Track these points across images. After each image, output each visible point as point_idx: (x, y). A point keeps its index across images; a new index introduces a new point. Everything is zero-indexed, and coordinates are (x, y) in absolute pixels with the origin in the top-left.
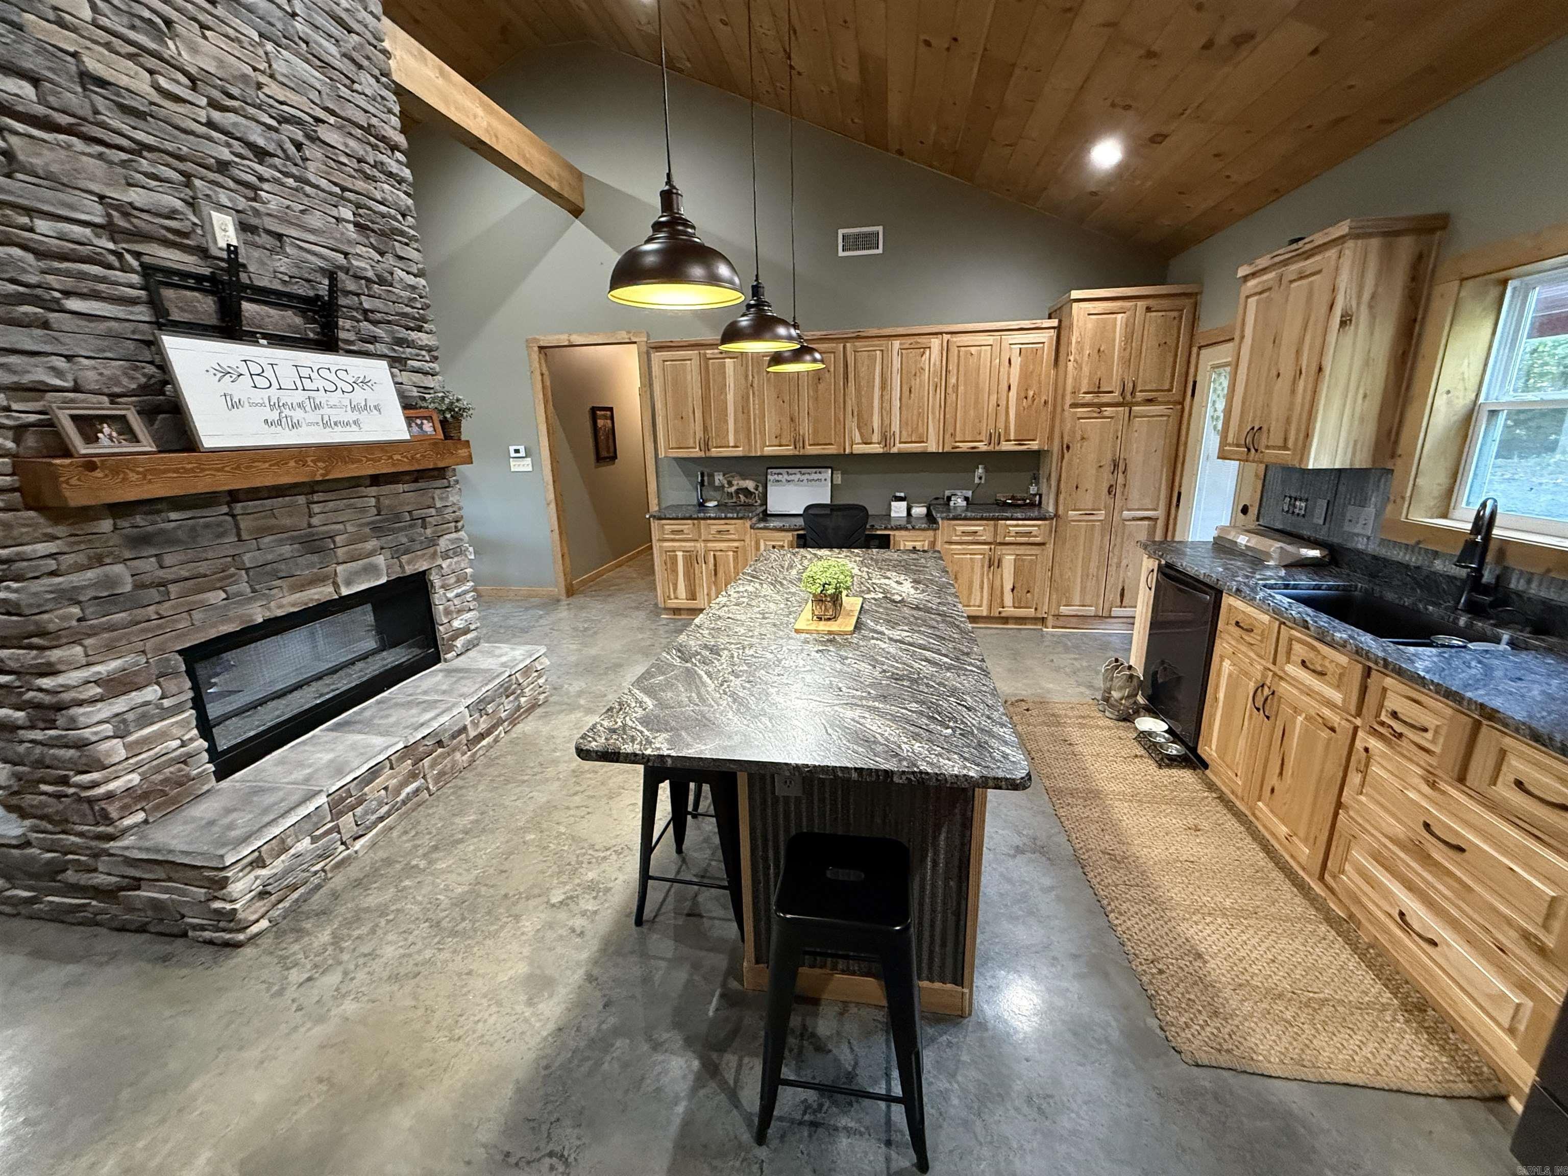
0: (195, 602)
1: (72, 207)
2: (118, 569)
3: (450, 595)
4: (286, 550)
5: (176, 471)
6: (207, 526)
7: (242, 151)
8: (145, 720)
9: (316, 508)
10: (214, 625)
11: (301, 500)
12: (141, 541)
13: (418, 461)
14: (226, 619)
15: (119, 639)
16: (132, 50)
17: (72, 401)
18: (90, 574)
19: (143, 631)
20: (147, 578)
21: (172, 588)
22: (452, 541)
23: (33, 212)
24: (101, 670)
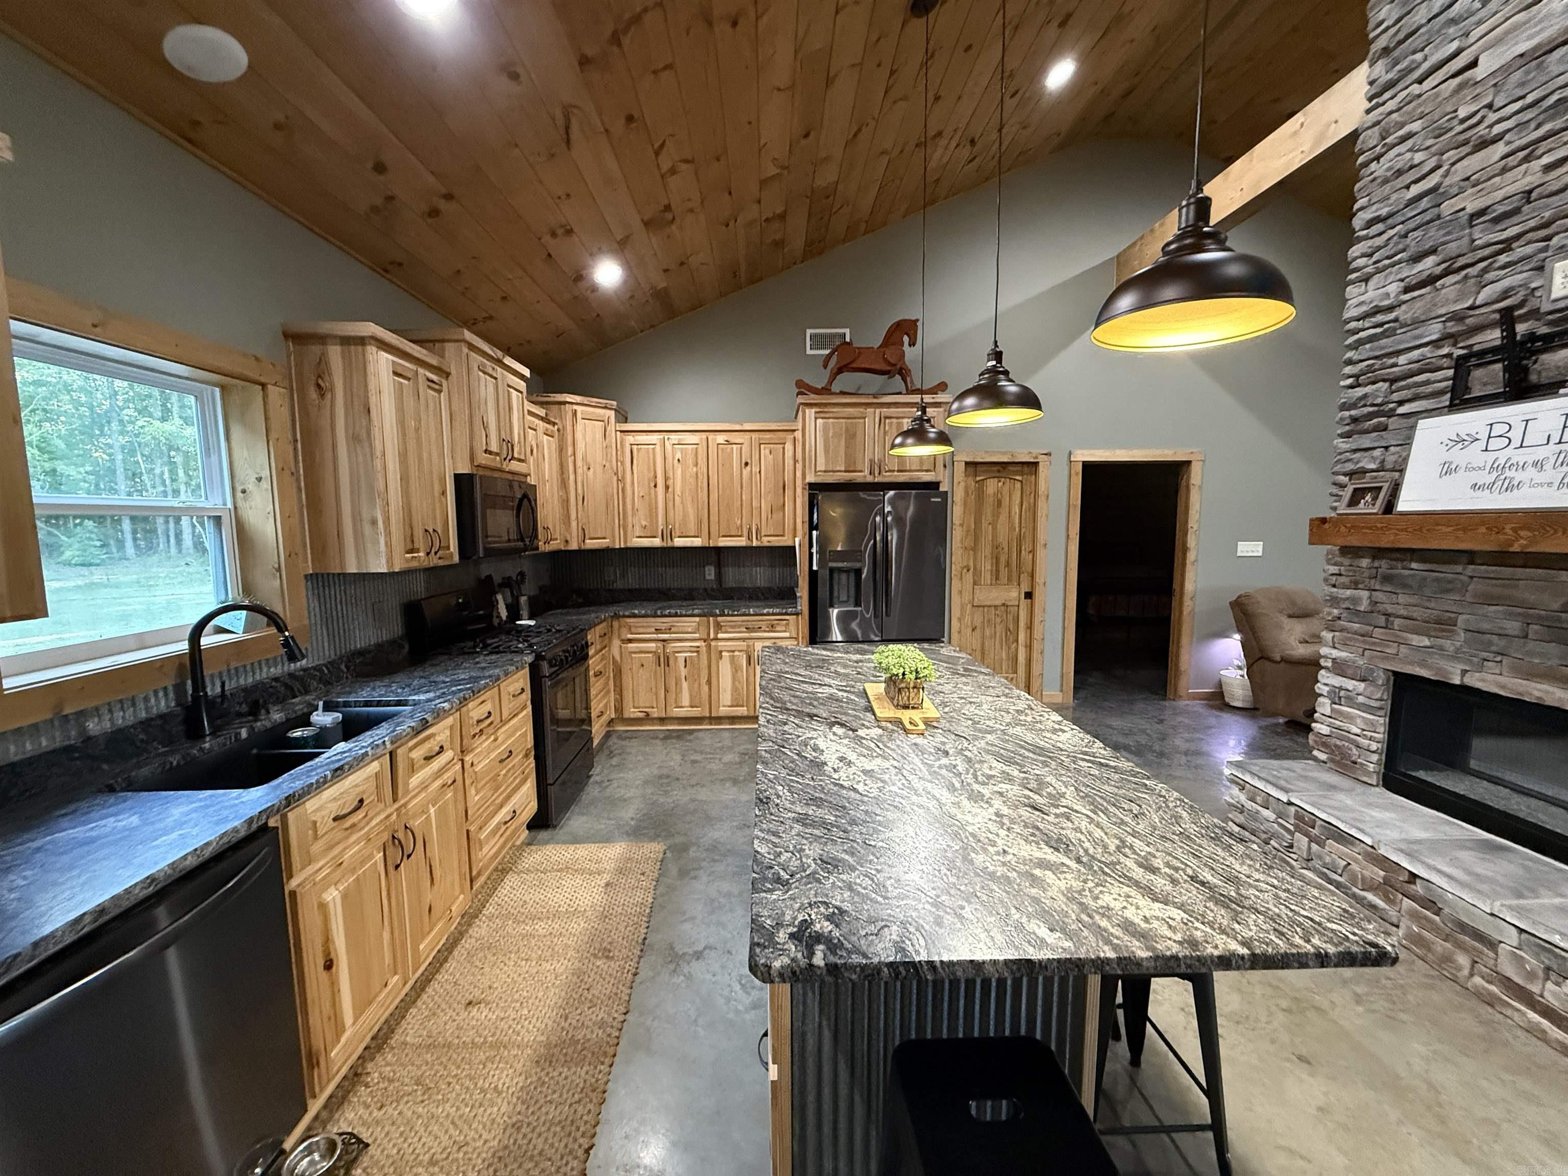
0: (1403, 638)
2: (1365, 594)
4: (1513, 626)
5: (1370, 528)
6: (1437, 580)
8: (1351, 701)
10: (1411, 663)
12: (1387, 579)
14: (1422, 664)
15: (1350, 639)
16: (1521, 154)
17: (1376, 478)
18: (1348, 592)
19: (1364, 642)
20: (1380, 607)
21: (1397, 622)
23: (1399, 353)
24: (1335, 653)
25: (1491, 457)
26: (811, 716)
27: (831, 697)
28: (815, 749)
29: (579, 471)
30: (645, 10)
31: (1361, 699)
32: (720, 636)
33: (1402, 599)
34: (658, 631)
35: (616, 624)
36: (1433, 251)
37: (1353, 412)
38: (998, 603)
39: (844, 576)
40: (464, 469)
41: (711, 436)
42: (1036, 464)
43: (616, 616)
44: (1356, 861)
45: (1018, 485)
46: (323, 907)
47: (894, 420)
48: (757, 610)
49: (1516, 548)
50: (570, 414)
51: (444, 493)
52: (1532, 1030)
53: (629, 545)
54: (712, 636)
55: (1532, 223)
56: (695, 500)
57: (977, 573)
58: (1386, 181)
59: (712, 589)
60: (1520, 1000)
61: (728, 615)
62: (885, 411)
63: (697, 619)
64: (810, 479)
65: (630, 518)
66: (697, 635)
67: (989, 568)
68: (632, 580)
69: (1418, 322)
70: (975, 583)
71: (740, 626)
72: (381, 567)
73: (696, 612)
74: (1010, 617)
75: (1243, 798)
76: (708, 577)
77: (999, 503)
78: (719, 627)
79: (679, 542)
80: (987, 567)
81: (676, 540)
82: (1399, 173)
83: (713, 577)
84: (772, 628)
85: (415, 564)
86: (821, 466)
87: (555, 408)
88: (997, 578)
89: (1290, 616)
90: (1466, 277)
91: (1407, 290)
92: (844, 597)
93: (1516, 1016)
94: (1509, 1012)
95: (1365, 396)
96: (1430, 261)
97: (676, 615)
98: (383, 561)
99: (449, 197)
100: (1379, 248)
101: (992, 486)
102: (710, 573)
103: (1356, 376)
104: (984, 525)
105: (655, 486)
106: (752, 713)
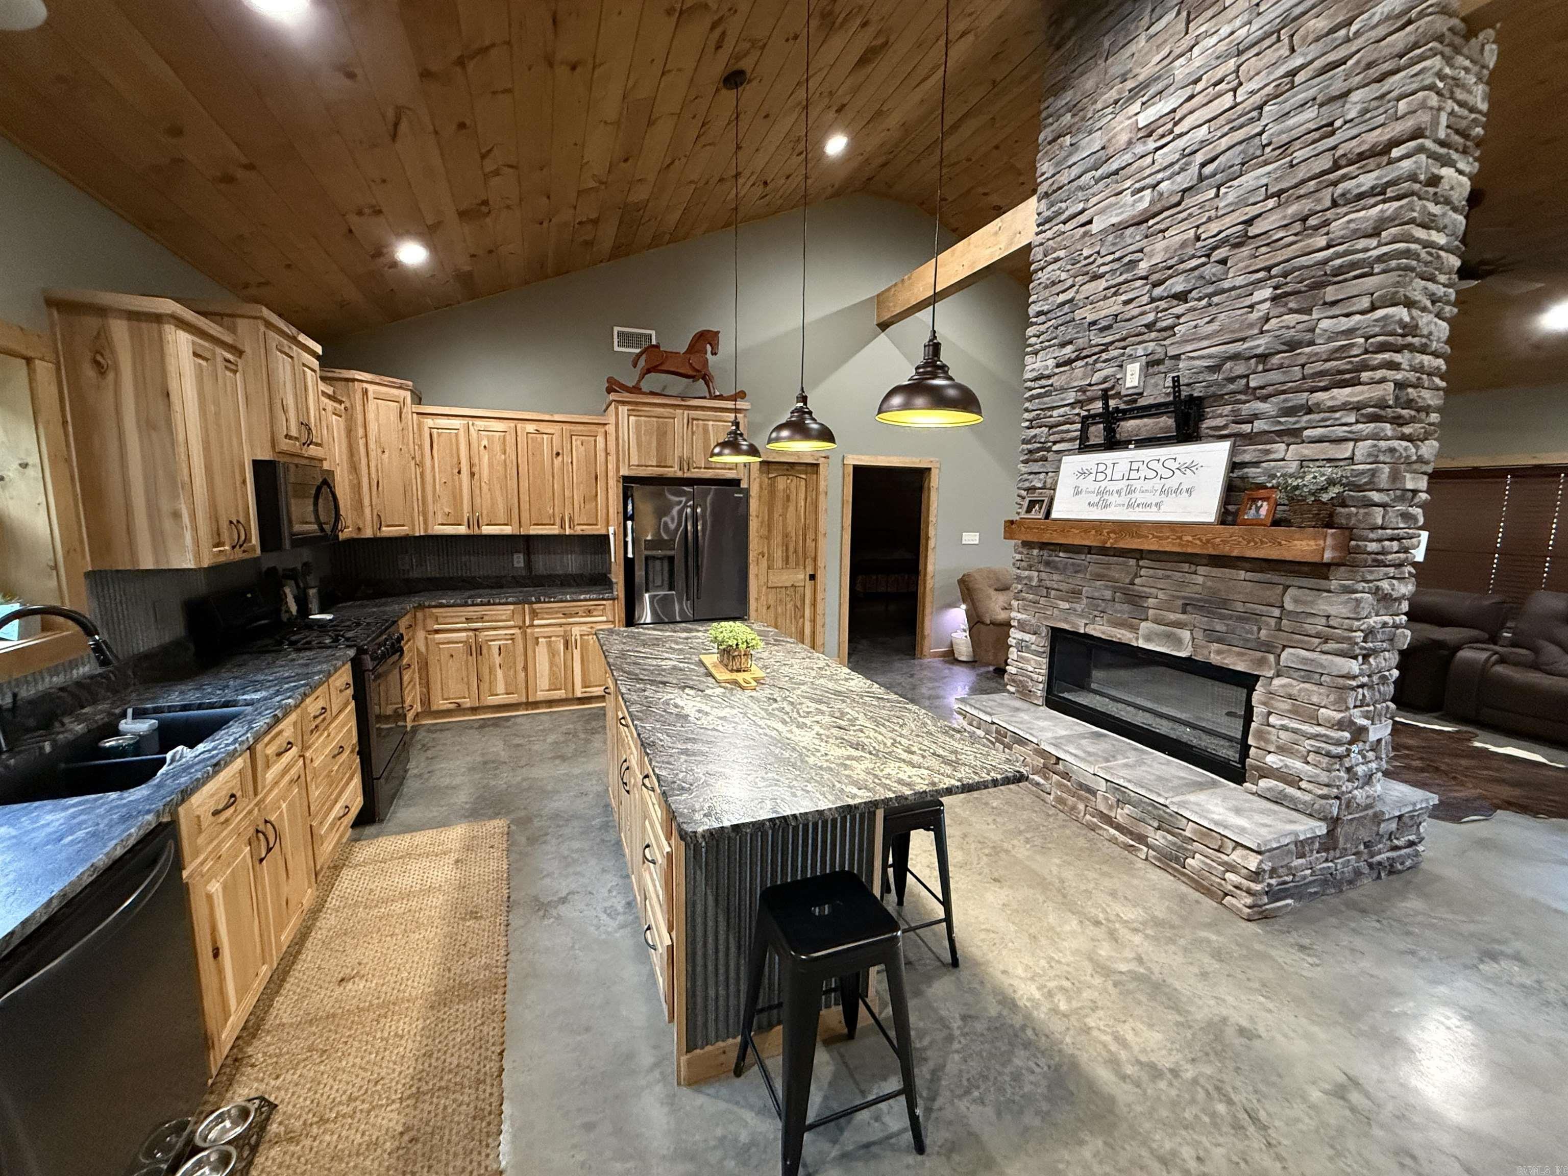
0: (1055, 604)
1: (1063, 400)
2: (1036, 574)
3: (1272, 720)
4: (1108, 594)
5: (1038, 529)
6: (1073, 564)
7: (1166, 306)
8: (1028, 649)
9: (1143, 572)
10: (1060, 620)
11: (1132, 562)
12: (1047, 564)
13: (1213, 545)
14: (1066, 621)
15: (1027, 606)
16: (1113, 290)
17: (1041, 493)
18: (1027, 573)
19: (1035, 607)
20: (1043, 583)
21: (1053, 592)
22: (1305, 660)
23: (1053, 408)
24: (1019, 616)
25: (1098, 485)
26: (664, 683)
27: (674, 668)
28: (676, 706)
29: (373, 454)
30: (493, 45)
31: (1033, 647)
32: (536, 622)
33: (1055, 577)
34: (468, 620)
35: (420, 615)
36: (1070, 342)
37: (1029, 446)
38: (788, 584)
39: (658, 563)
40: (265, 455)
41: (520, 425)
42: (817, 465)
43: (421, 607)
44: (1029, 755)
45: (803, 482)
46: (209, 897)
47: (701, 422)
48: (575, 597)
49: (1108, 545)
50: (359, 395)
51: (244, 482)
52: (1113, 840)
53: (430, 532)
54: (527, 623)
55: (1117, 336)
56: (504, 488)
57: (770, 559)
58: (1046, 287)
59: (524, 578)
60: (1106, 823)
61: (545, 602)
62: (694, 413)
63: (512, 607)
64: (624, 472)
65: (430, 505)
66: (512, 623)
67: (781, 553)
68: (431, 568)
69: (1063, 390)
70: (769, 567)
71: (557, 612)
72: (187, 563)
73: (510, 600)
74: (798, 596)
75: (965, 724)
76: (516, 565)
77: (788, 497)
78: (534, 614)
79: (487, 530)
80: (778, 554)
81: (484, 528)
82: (1054, 283)
83: (522, 565)
84: (589, 613)
85: (222, 559)
86: (634, 461)
87: (340, 384)
88: (787, 563)
89: (996, 590)
90: (1087, 363)
91: (1058, 366)
92: (659, 583)
93: (1105, 833)
94: (1101, 832)
95: (1035, 436)
96: (1069, 348)
97: (489, 604)
98: (190, 556)
99: (250, 167)
100: (1043, 333)
101: (782, 483)
102: (519, 561)
103: (1031, 421)
104: (776, 516)
105: (459, 472)
106: (570, 696)
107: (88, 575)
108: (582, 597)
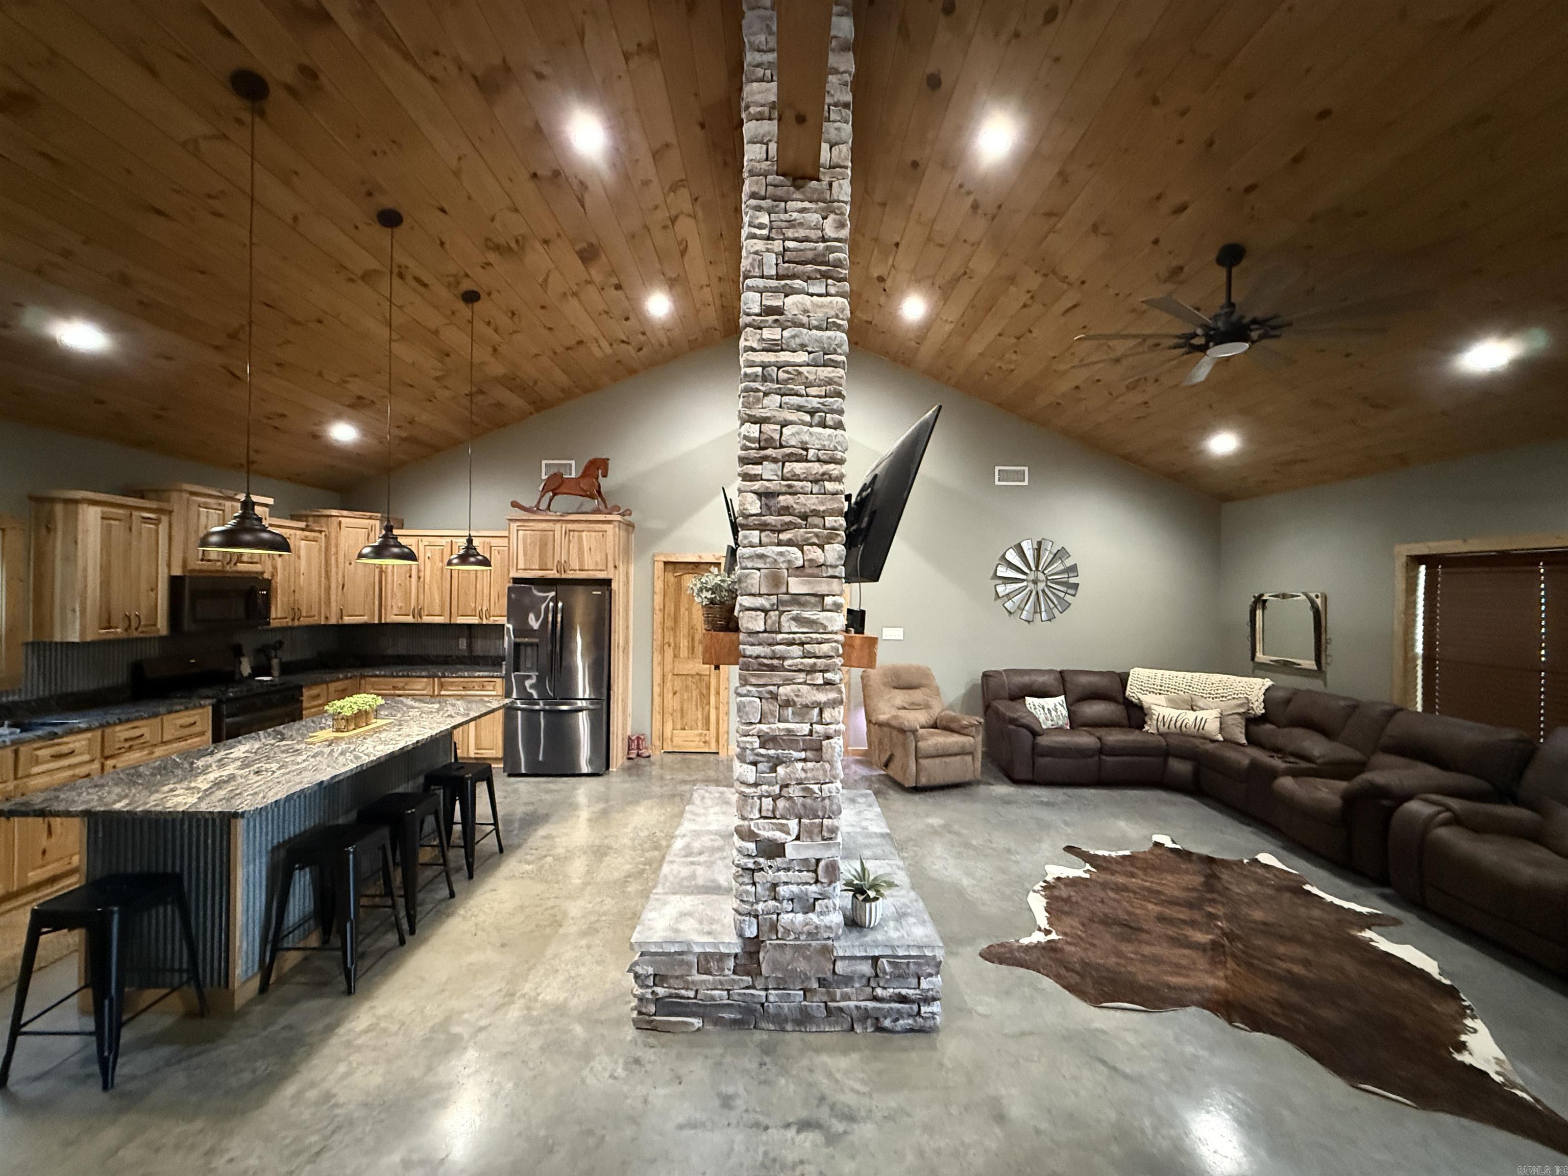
29: (341, 566)
32: (443, 693)
34: (394, 688)
35: (363, 682)
38: (693, 672)
39: (529, 650)
40: (177, 572)
41: (454, 540)
42: (722, 564)
43: (363, 677)
47: (576, 533)
48: (470, 674)
50: (336, 524)
53: (388, 621)
54: (436, 693)
56: (441, 588)
57: (677, 648)
59: (464, 657)
61: (448, 677)
62: (570, 526)
63: (425, 680)
64: (514, 574)
65: (389, 600)
66: (424, 692)
67: (686, 644)
68: (402, 647)
70: (675, 656)
71: (458, 686)
72: (75, 638)
73: (424, 674)
74: (704, 684)
78: (442, 686)
79: (426, 619)
80: (684, 643)
81: (424, 618)
84: (483, 688)
85: (112, 636)
86: (521, 566)
87: (324, 520)
88: (693, 653)
92: (529, 665)
97: (407, 676)
99: (164, 409)
104: (682, 610)
105: (410, 577)
106: (466, 756)
107: (27, 644)
108: (477, 674)
